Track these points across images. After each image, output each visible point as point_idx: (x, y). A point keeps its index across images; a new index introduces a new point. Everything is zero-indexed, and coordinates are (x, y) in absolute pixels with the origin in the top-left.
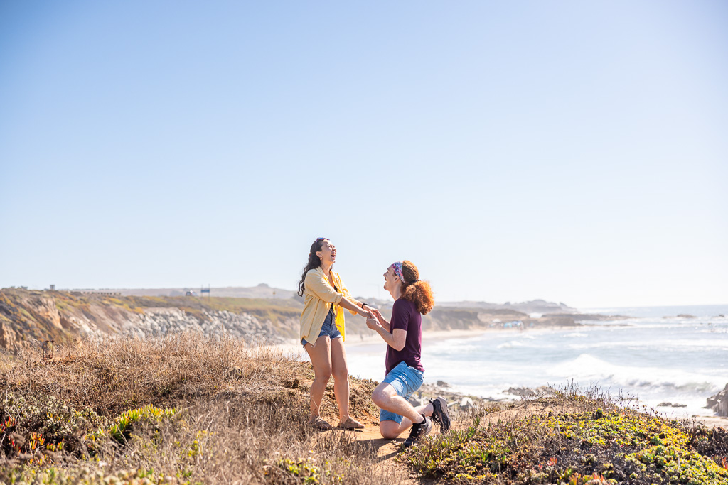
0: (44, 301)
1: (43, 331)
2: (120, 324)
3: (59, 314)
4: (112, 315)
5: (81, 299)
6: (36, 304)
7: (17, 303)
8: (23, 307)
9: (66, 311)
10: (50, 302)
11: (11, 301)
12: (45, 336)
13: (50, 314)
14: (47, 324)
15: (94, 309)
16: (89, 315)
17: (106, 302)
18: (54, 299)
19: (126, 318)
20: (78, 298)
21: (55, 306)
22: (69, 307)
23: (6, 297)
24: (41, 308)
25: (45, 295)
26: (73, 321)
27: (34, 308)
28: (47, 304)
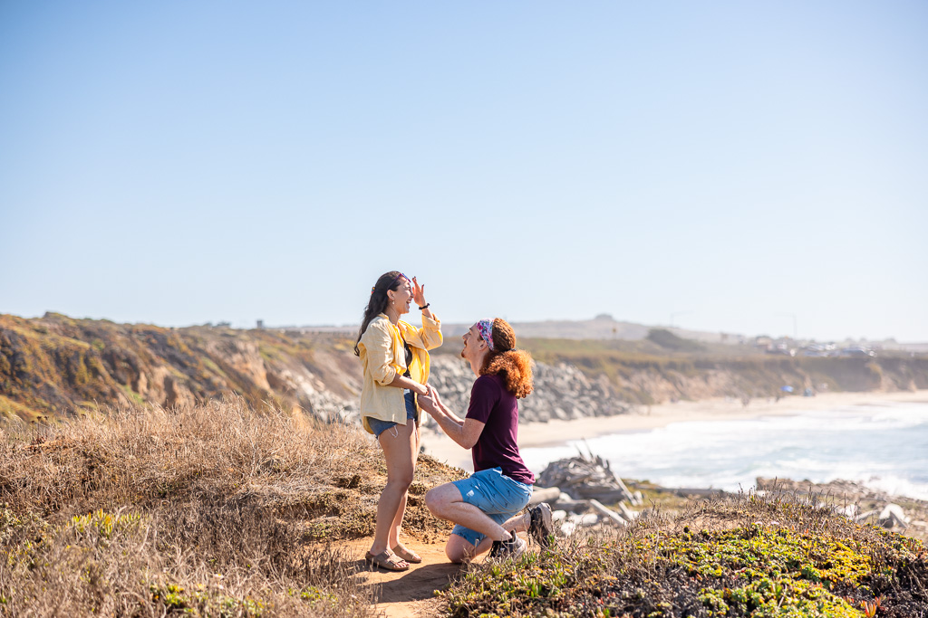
0: (241, 346)
3: (265, 366)
5: (301, 343)
6: (229, 351)
7: (200, 351)
8: (208, 356)
9: (276, 362)
10: (251, 347)
11: (189, 346)
13: (250, 366)
14: (245, 382)
15: (321, 358)
16: (312, 368)
17: (340, 347)
18: (257, 343)
20: (296, 341)
21: (258, 354)
22: (282, 356)
23: (181, 341)
24: (237, 357)
25: (244, 337)
26: (288, 378)
27: (225, 357)
28: (246, 351)
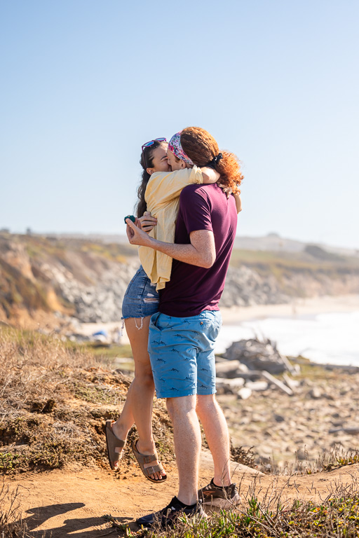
0: (13, 246)
1: (8, 281)
2: (99, 275)
3: (30, 261)
4: (90, 263)
5: (57, 246)
6: (4, 249)
9: (38, 258)
10: (20, 247)
12: (10, 286)
13: (19, 261)
14: (14, 272)
15: (71, 256)
16: (68, 266)
17: (85, 249)
18: (25, 244)
19: (106, 267)
20: (54, 244)
21: (26, 252)
22: (43, 254)
24: (10, 254)
25: (16, 239)
26: (46, 270)
27: (2, 254)
28: (17, 250)
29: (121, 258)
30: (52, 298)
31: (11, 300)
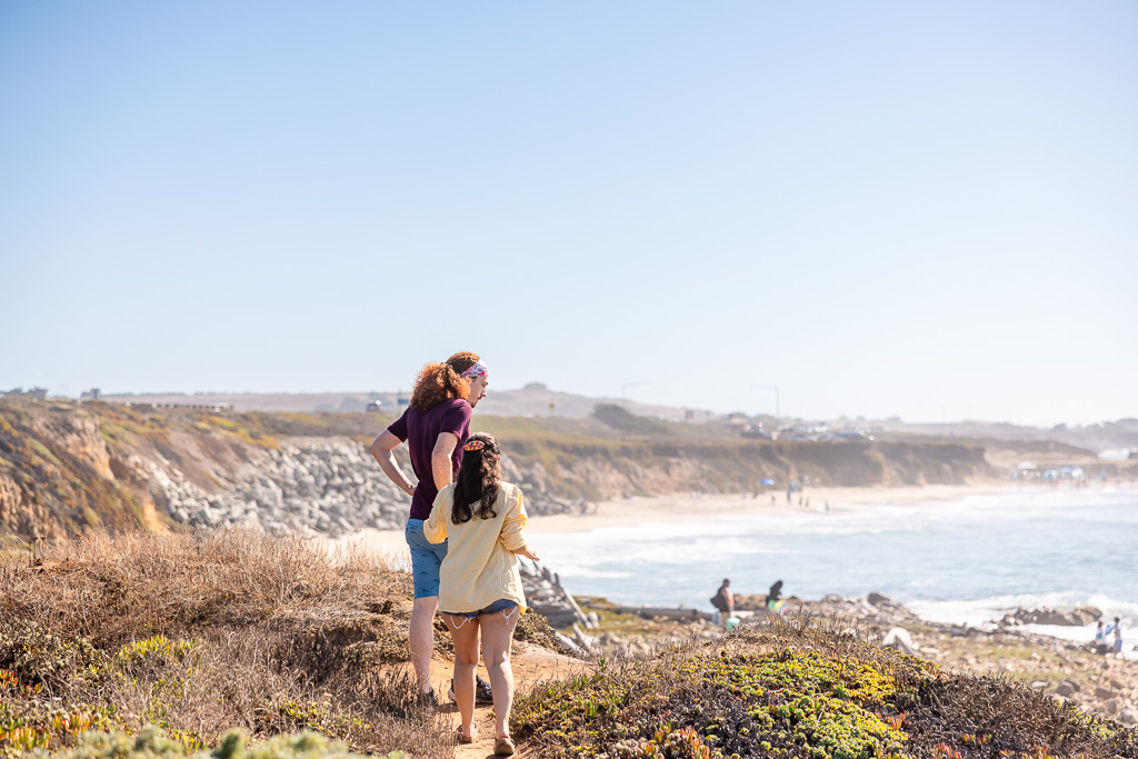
0: (77, 423)
1: (74, 486)
2: (231, 470)
3: (108, 449)
4: (214, 450)
5: (152, 420)
6: (62, 430)
7: (24, 429)
8: (36, 436)
9: (121, 444)
10: (90, 425)
11: (12, 423)
12: (79, 495)
13: (89, 449)
14: (83, 470)
15: (178, 439)
16: (167, 452)
17: (203, 425)
18: (98, 420)
19: (243, 457)
20: (146, 417)
21: (99, 434)
22: (128, 436)
24: (72, 439)
25: (79, 411)
26: (136, 464)
27: (56, 438)
28: (84, 431)
29: (268, 440)
30: (150, 513)
31: (83, 522)
